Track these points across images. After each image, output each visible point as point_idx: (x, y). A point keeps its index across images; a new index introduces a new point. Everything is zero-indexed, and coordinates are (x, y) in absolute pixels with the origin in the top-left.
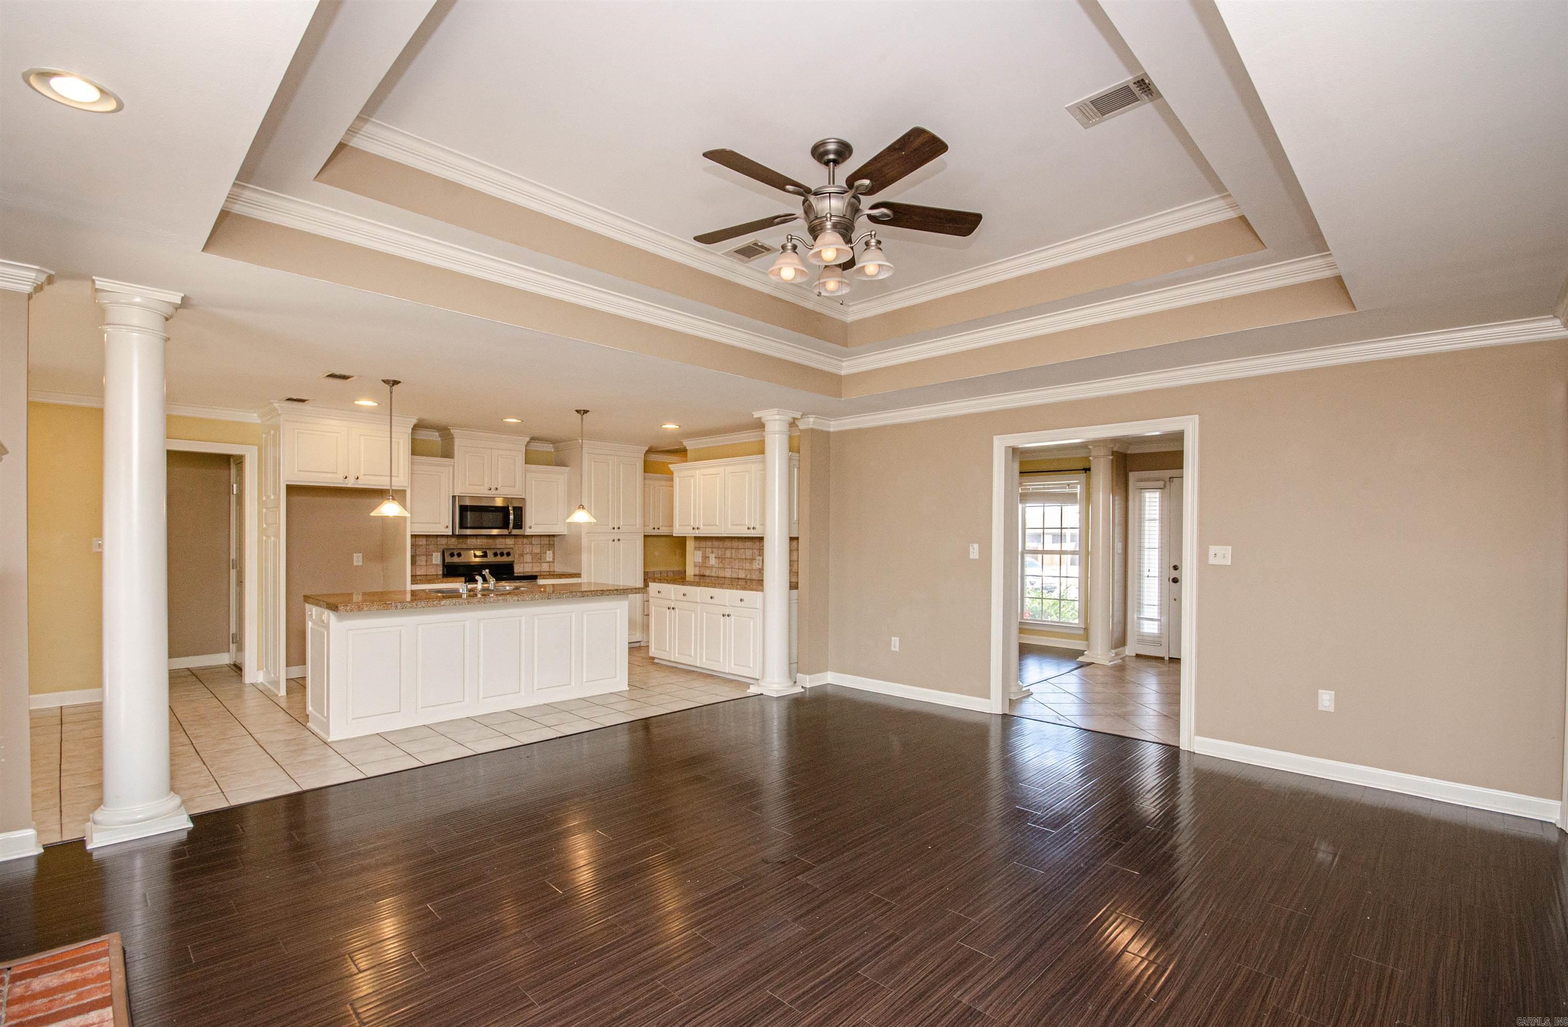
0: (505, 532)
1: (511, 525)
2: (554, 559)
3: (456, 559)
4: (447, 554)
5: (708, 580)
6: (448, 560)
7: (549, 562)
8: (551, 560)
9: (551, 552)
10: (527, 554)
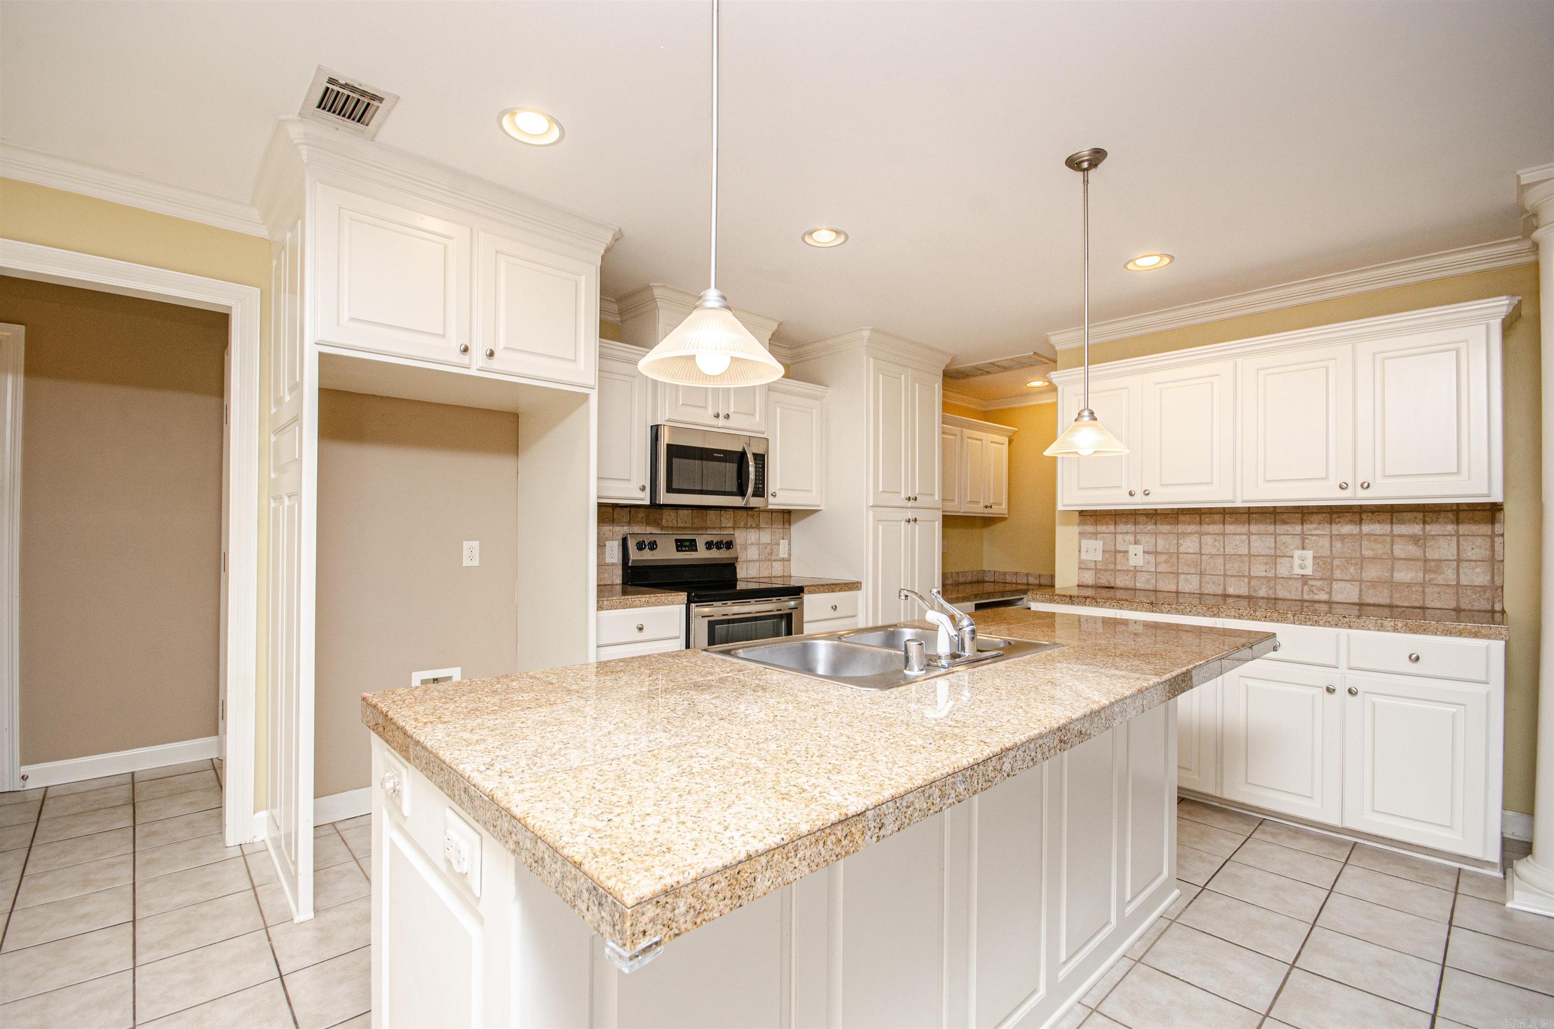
0: (737, 501)
1: (750, 490)
2: (790, 554)
3: (647, 555)
4: (632, 545)
5: (1119, 594)
6: (634, 555)
7: (783, 560)
8: (786, 556)
9: (786, 542)
10: (752, 544)
